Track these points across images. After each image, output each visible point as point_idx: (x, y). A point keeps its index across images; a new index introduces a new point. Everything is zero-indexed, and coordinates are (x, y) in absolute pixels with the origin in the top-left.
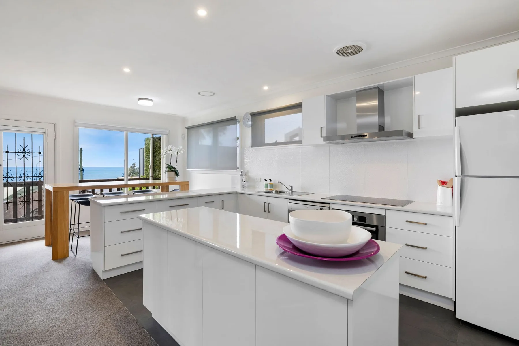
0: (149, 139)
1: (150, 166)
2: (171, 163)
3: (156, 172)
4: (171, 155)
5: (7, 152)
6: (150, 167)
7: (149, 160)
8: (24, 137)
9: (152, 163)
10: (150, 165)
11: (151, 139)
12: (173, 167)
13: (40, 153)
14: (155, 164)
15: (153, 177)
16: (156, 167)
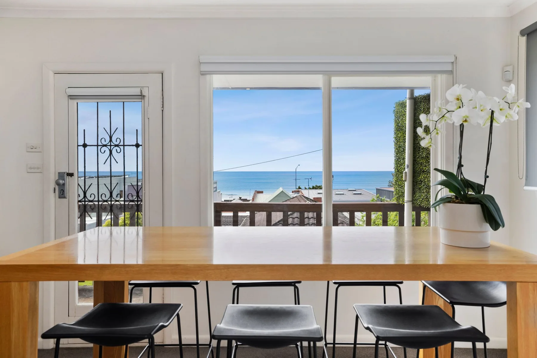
0: (403, 105)
1: (406, 173)
2: (460, 166)
3: (420, 189)
4: (462, 126)
5: (85, 146)
6: (406, 176)
7: (404, 159)
8: (110, 111)
9: (411, 167)
10: (406, 170)
11: (408, 103)
12: (468, 184)
13: (137, 146)
14: (418, 167)
15: (413, 203)
16: (422, 177)
